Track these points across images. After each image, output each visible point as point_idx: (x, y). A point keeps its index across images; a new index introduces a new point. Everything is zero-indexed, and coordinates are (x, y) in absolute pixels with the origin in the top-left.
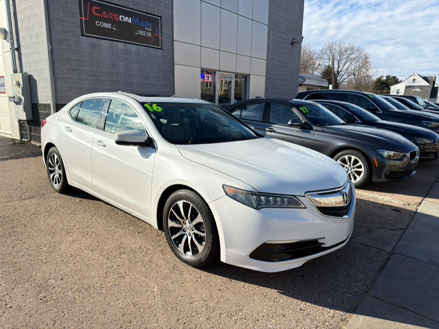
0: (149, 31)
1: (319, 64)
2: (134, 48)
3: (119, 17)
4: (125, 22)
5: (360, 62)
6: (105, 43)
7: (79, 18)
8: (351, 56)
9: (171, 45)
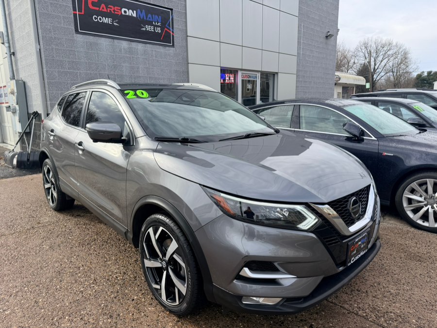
0: (158, 26)
1: (354, 63)
2: (140, 47)
3: (121, 10)
4: (128, 16)
5: (399, 58)
6: (104, 42)
7: (72, 12)
8: (389, 53)
9: (185, 41)
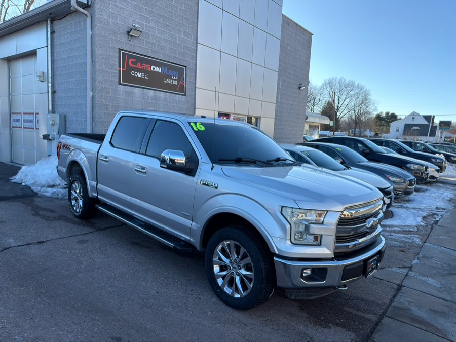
0: (175, 80)
1: (320, 100)
2: (162, 95)
3: (151, 67)
4: (156, 72)
5: (360, 98)
6: (137, 91)
7: (118, 68)
8: (351, 93)
9: (194, 91)
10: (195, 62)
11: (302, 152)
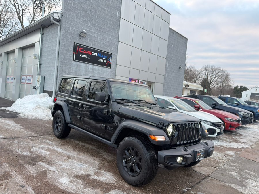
0: (105, 60)
1: (199, 77)
2: (96, 67)
3: (91, 53)
4: (94, 55)
5: (224, 77)
7: (73, 52)
8: (218, 74)
9: (115, 66)
10: (117, 51)
11: (169, 100)
